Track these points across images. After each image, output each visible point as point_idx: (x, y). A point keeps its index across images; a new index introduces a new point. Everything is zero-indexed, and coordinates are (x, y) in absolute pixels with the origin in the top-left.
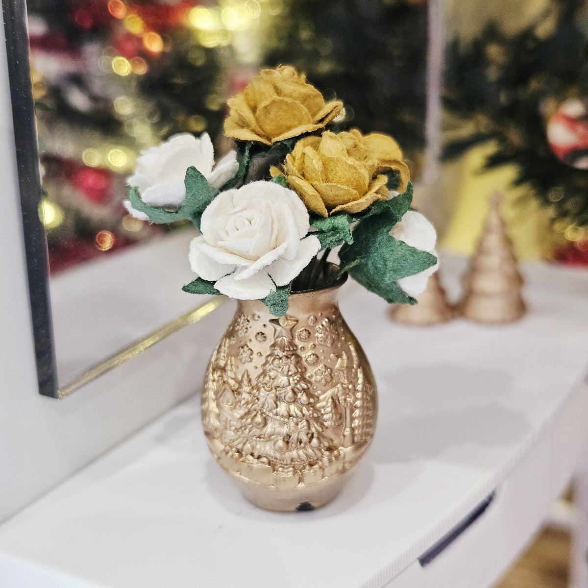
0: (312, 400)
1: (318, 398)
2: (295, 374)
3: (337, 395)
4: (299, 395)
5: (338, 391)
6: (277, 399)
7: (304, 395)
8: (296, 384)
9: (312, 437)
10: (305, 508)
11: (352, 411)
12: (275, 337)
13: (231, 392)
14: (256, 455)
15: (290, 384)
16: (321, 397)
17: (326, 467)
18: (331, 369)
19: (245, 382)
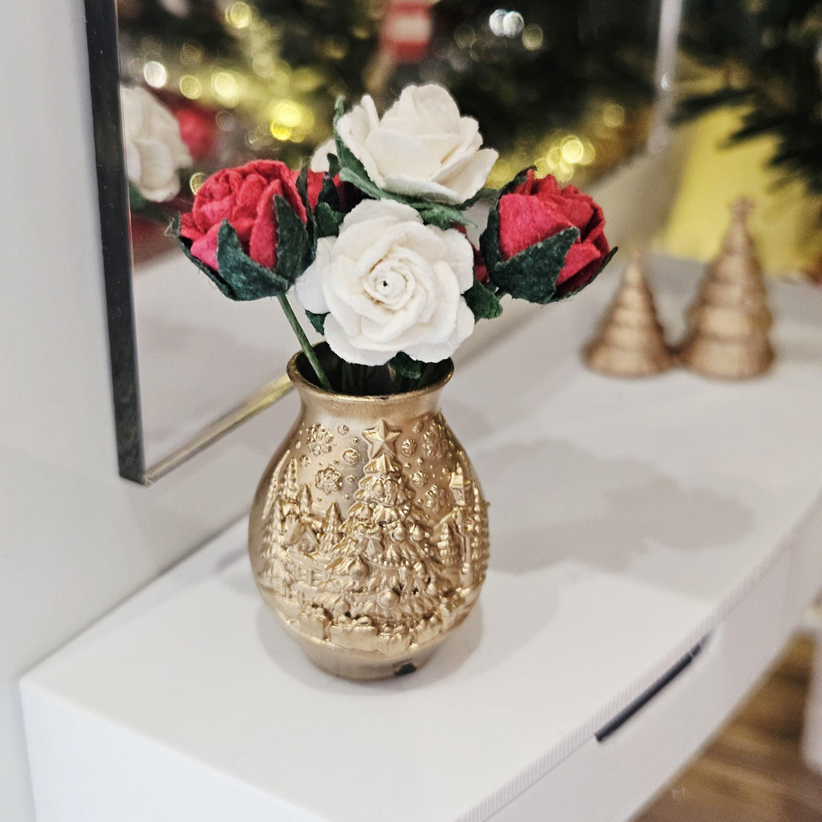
2: (404, 502)
3: (454, 522)
4: (411, 530)
5: (456, 517)
7: (417, 529)
10: (405, 670)
11: (472, 540)
12: (373, 456)
13: (312, 534)
14: (353, 614)
15: (399, 517)
16: (436, 527)
18: (444, 489)
19: (332, 520)
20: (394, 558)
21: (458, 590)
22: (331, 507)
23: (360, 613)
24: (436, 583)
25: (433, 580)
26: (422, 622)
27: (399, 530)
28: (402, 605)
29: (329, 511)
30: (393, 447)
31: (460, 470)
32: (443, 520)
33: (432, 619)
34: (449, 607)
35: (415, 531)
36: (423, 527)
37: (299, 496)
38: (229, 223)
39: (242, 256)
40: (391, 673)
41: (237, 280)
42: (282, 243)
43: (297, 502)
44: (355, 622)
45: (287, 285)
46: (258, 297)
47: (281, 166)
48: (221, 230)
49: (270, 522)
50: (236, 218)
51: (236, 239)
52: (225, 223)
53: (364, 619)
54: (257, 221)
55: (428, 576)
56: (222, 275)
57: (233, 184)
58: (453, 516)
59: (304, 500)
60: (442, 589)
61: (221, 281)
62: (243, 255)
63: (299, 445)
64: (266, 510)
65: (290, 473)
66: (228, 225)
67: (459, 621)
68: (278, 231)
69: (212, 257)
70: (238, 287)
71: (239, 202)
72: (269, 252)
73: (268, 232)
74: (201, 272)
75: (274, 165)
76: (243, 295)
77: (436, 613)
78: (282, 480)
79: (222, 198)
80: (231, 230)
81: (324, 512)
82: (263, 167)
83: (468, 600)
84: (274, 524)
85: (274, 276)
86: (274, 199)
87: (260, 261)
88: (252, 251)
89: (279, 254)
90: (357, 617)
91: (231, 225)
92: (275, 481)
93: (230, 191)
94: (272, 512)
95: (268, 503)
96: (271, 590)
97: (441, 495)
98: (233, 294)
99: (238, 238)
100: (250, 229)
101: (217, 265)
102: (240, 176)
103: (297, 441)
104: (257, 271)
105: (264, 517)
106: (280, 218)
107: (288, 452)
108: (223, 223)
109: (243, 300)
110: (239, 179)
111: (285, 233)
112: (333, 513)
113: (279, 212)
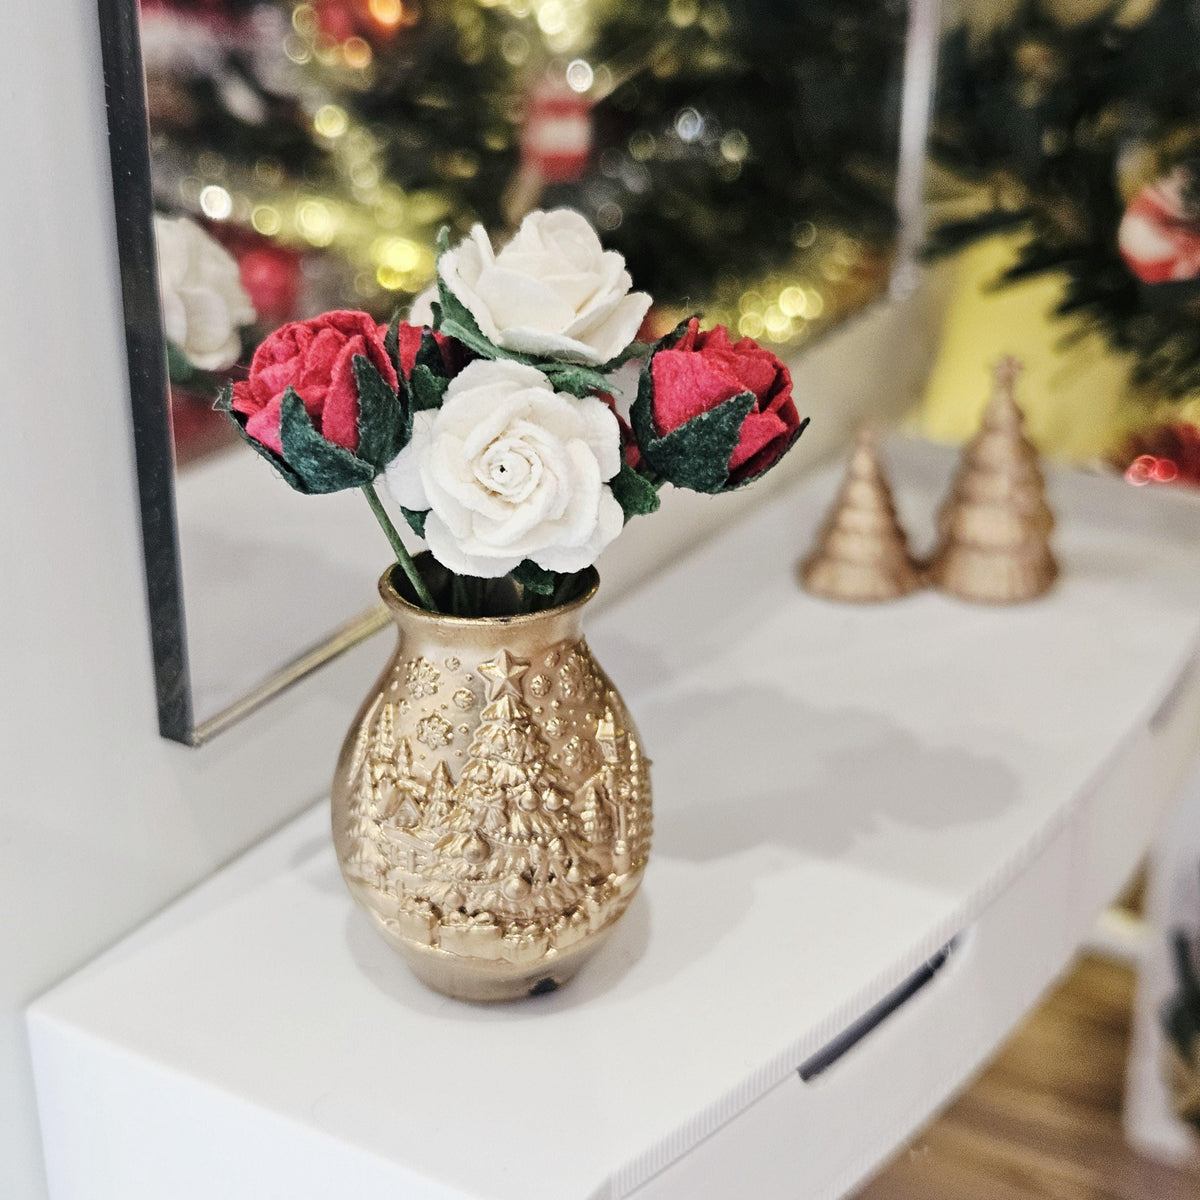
0: (566, 802)
1: (572, 794)
2: (535, 759)
3: (603, 786)
4: (545, 795)
5: (605, 778)
6: (507, 808)
7: (552, 794)
8: (538, 776)
9: (570, 865)
11: (628, 811)
12: (492, 698)
16: (578, 793)
17: (594, 912)
18: (589, 741)
20: (523, 833)
21: (611, 876)
22: (437, 768)
23: (478, 907)
24: (580, 867)
25: (575, 862)
26: (562, 919)
27: (529, 795)
28: (535, 896)
29: (435, 772)
30: (518, 684)
31: (609, 716)
32: (589, 783)
33: (576, 916)
34: (598, 898)
35: (550, 798)
36: (561, 792)
37: (396, 753)
39: (313, 436)
40: (523, 991)
41: (307, 466)
42: (365, 417)
43: (393, 762)
44: (472, 920)
45: (372, 471)
46: (335, 489)
47: (363, 318)
48: (285, 400)
49: (358, 788)
50: (305, 386)
51: (304, 413)
52: (290, 391)
53: (484, 916)
54: (331, 388)
55: (568, 857)
56: (287, 460)
57: (302, 343)
58: (602, 778)
59: (402, 758)
60: (588, 875)
61: (286, 468)
62: (314, 432)
63: (395, 686)
64: (353, 774)
65: (383, 723)
66: (293, 395)
67: (613, 919)
68: (359, 402)
69: (273, 437)
70: (309, 476)
71: (308, 365)
72: (349, 429)
73: (345, 403)
74: (262, 457)
75: (354, 316)
76: (316, 487)
77: (581, 908)
78: (374, 733)
79: (286, 360)
80: (297, 401)
81: (429, 773)
82: (341, 320)
83: (624, 892)
84: (363, 791)
85: (355, 460)
86: (353, 359)
87: (336, 442)
88: (325, 427)
89: (362, 431)
90: (475, 914)
91: (298, 394)
92: (364, 734)
93: (297, 351)
94: (360, 775)
95: (356, 764)
96: (360, 881)
97: (584, 748)
98: (302, 485)
99: (307, 411)
100: (323, 398)
101: (280, 447)
102: (309, 331)
103: (393, 680)
104: (332, 453)
105: (350, 783)
106: (362, 385)
107: (381, 695)
108: (287, 392)
109: (317, 492)
110: (309, 335)
111: (369, 403)
112: (440, 774)
113: (361, 377)
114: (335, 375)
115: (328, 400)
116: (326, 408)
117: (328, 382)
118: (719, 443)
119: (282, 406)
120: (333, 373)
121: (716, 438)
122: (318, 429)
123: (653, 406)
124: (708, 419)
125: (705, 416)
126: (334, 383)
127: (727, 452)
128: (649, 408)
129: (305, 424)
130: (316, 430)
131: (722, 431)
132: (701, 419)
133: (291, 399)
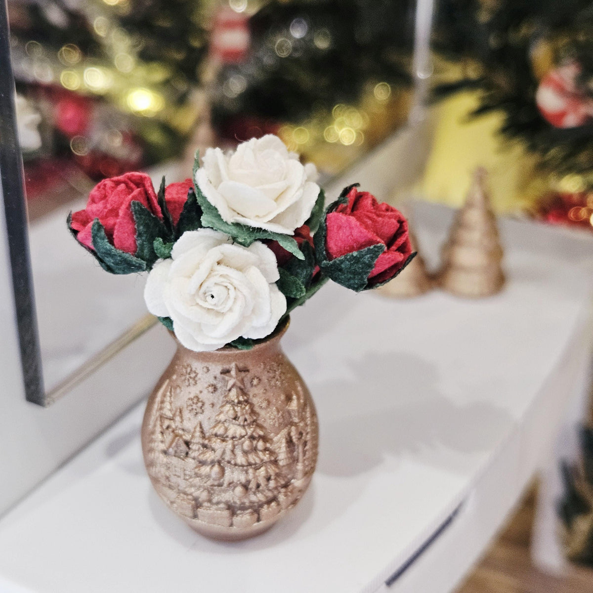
38: (100, 221)
39: (109, 246)
48: (94, 226)
52: (96, 221)
62: (109, 244)
66: (98, 223)
80: (100, 226)
88: (116, 241)
99: (105, 232)
111: (141, 228)
113: (136, 213)
114: (121, 213)
115: (116, 227)
116: (115, 231)
117: (117, 215)
118: (362, 268)
119: (92, 229)
120: (120, 211)
121: (361, 266)
122: (111, 242)
123: (326, 241)
124: (357, 256)
125: (355, 254)
126: (120, 217)
127: (366, 273)
128: (323, 242)
129: (104, 239)
130: (110, 243)
131: (365, 263)
132: (352, 256)
133: (96, 226)
